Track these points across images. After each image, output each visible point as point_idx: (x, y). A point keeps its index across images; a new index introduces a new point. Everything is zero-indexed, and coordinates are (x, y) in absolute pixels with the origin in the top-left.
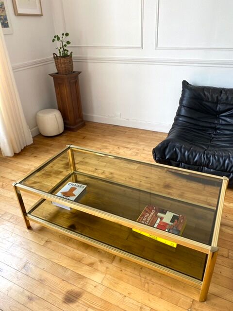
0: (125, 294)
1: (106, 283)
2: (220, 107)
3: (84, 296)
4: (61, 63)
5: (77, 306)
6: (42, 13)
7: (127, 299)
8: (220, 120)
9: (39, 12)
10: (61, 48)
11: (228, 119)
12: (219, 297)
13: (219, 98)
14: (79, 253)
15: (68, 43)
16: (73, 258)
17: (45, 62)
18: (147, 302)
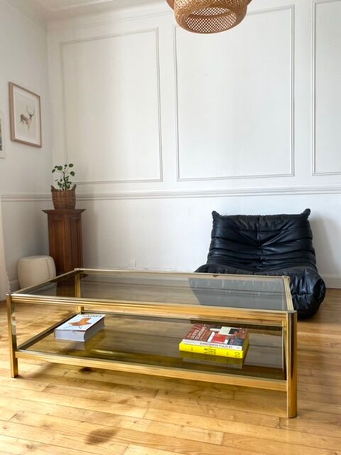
0: (183, 424)
1: (151, 417)
2: (261, 236)
3: (119, 434)
4: (61, 196)
5: (111, 445)
6: (41, 142)
7: (186, 429)
8: (264, 251)
9: (36, 142)
10: (61, 180)
11: (273, 249)
12: (312, 411)
13: (257, 225)
14: (103, 393)
15: (72, 173)
16: (93, 399)
17: (38, 199)
18: (216, 427)
